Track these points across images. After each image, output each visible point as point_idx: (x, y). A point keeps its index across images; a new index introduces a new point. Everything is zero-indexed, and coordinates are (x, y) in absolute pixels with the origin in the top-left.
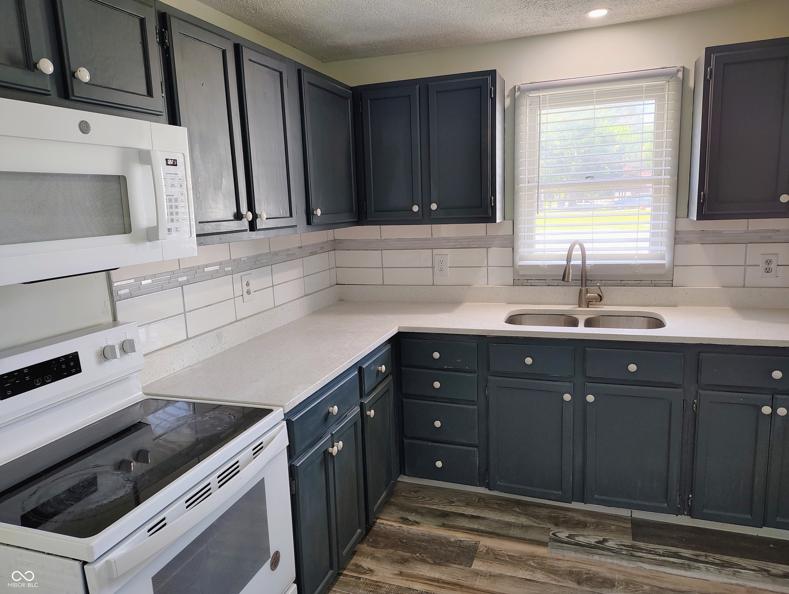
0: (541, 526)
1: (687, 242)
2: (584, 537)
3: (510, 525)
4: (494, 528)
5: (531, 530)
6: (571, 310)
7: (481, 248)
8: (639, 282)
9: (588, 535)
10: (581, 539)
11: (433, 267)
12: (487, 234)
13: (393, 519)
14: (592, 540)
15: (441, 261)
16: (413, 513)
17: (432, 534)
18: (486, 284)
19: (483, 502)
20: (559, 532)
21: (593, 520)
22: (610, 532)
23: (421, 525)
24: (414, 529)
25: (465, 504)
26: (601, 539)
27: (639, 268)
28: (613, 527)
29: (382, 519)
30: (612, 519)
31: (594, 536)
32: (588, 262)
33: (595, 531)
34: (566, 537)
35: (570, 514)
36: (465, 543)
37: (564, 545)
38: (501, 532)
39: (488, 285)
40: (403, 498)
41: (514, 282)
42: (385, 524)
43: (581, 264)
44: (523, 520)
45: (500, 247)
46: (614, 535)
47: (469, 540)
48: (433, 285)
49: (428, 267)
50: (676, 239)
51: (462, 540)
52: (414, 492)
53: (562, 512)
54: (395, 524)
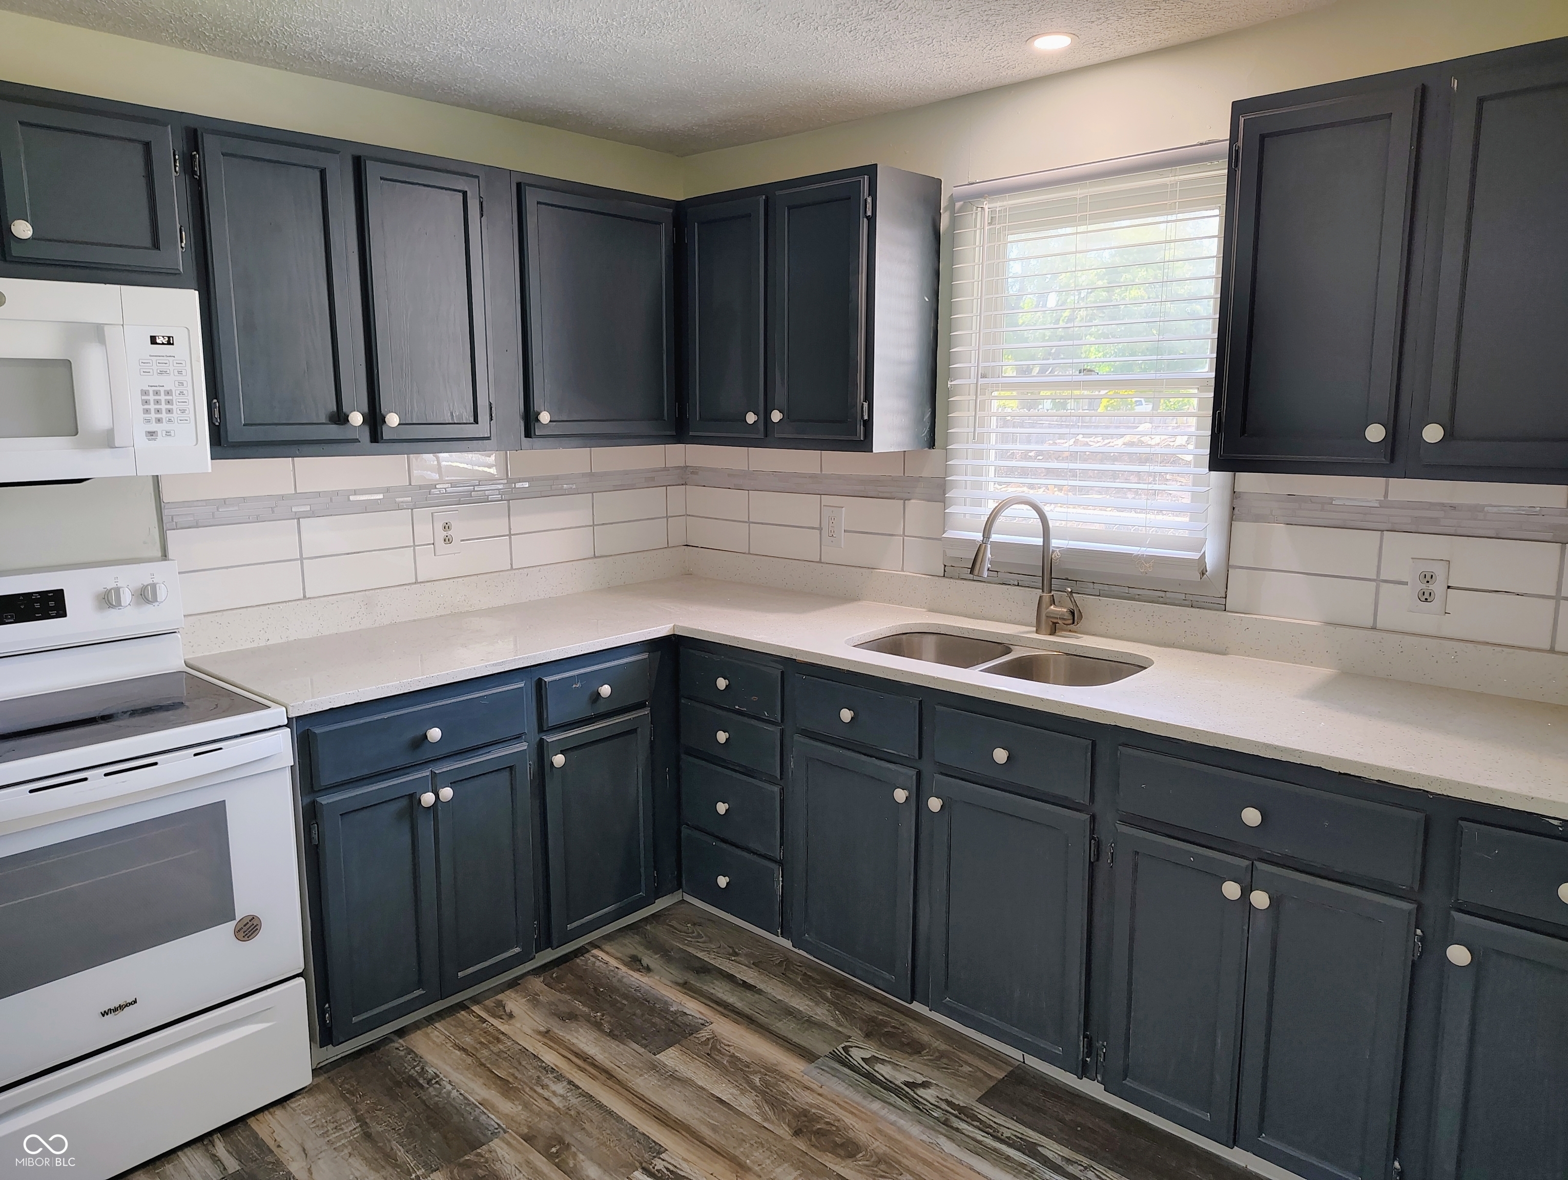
0: (840, 1029)
1: (1258, 518)
2: (894, 1069)
3: (790, 1013)
4: (758, 1011)
5: (813, 1030)
6: (1014, 636)
7: (894, 499)
8: (1162, 594)
9: (905, 1067)
10: (885, 1071)
11: (820, 529)
12: (904, 474)
13: (619, 955)
14: (900, 1078)
15: (833, 519)
16: (656, 954)
17: (653, 992)
18: (900, 570)
19: (784, 967)
20: (859, 1047)
21: (943, 1047)
22: (952, 1073)
23: (651, 974)
24: (636, 978)
25: (752, 962)
26: (920, 1079)
27: (1147, 565)
28: (966, 1069)
29: (603, 950)
30: (981, 1057)
31: (915, 1071)
32: (1055, 543)
33: (927, 1065)
34: (862, 1058)
35: (912, 1024)
36: (688, 1018)
37: (845, 1069)
38: (762, 1019)
39: (903, 570)
40: (667, 929)
41: (945, 571)
42: (600, 958)
43: (1042, 544)
44: (821, 1013)
45: (923, 500)
46: (953, 1081)
47: (698, 1016)
48: (820, 562)
49: (813, 528)
50: (1236, 509)
51: (688, 1013)
52: (694, 924)
53: (902, 1018)
54: (613, 962)
